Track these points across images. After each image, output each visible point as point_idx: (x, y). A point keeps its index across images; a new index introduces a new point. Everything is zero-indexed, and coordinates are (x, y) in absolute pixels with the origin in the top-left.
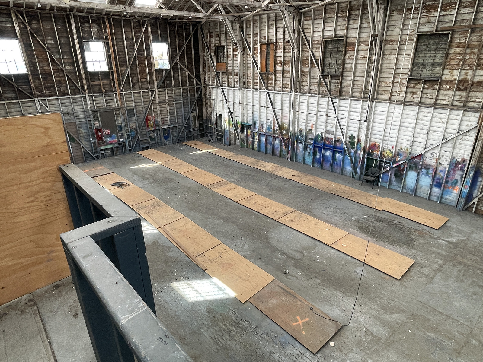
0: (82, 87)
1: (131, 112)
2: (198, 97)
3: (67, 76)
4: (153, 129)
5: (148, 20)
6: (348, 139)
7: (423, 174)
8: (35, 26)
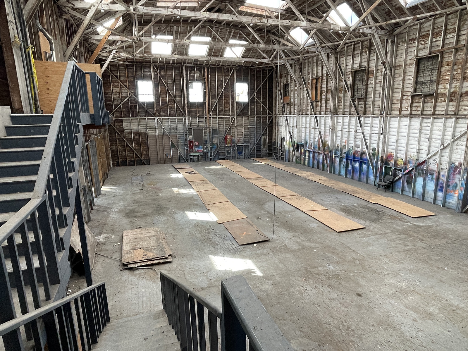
0: (185, 111)
1: (215, 131)
2: (269, 124)
3: (176, 104)
4: (230, 145)
5: (235, 67)
6: (371, 151)
7: (429, 179)
8: (162, 73)
